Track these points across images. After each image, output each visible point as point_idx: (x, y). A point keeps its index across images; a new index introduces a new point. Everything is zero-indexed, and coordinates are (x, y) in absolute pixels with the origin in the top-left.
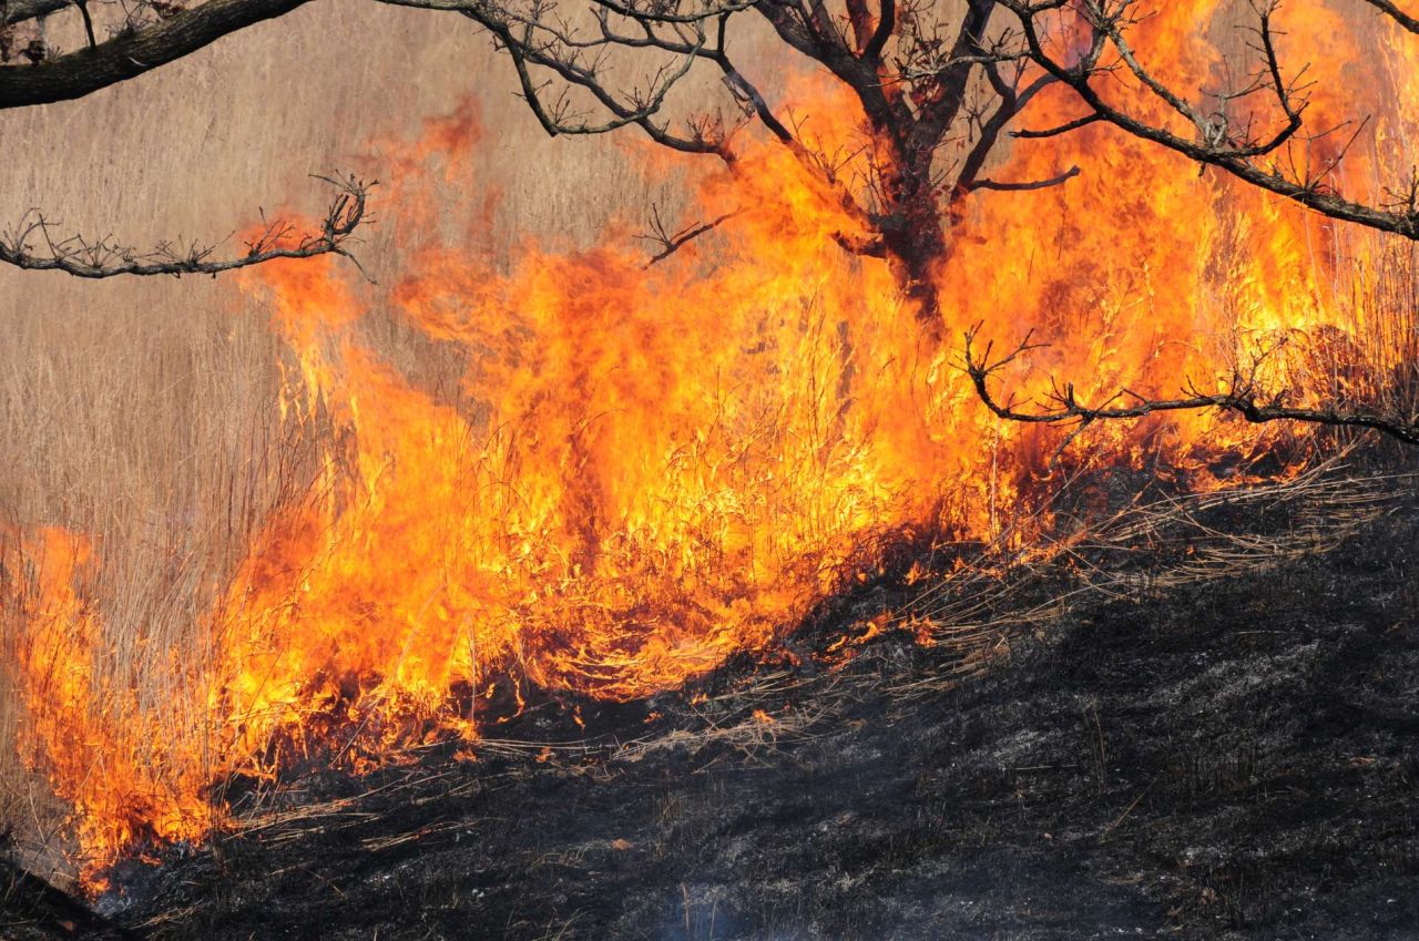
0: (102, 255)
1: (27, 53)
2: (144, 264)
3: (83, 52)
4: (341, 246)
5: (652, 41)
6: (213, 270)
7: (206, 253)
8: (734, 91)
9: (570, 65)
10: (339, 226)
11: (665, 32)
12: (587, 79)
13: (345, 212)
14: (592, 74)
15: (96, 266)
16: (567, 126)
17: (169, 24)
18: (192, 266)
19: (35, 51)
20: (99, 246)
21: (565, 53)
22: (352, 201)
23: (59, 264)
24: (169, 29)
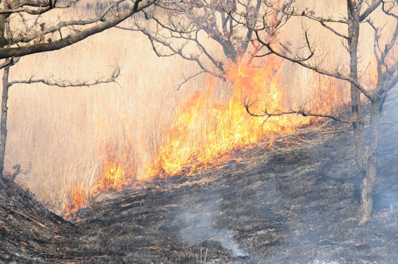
0: (65, 82)
1: (48, 40)
2: (73, 84)
3: (60, 40)
4: (115, 80)
5: (182, 37)
6: (88, 85)
7: (87, 82)
8: (199, 48)
9: (165, 42)
10: (115, 76)
11: (185, 35)
12: (168, 45)
13: (116, 73)
14: (169, 44)
15: (64, 85)
16: (162, 55)
17: (77, 34)
18: (84, 85)
19: (50, 40)
20: (64, 81)
21: (164, 39)
22: (117, 71)
23: (56, 84)
24: (78, 35)
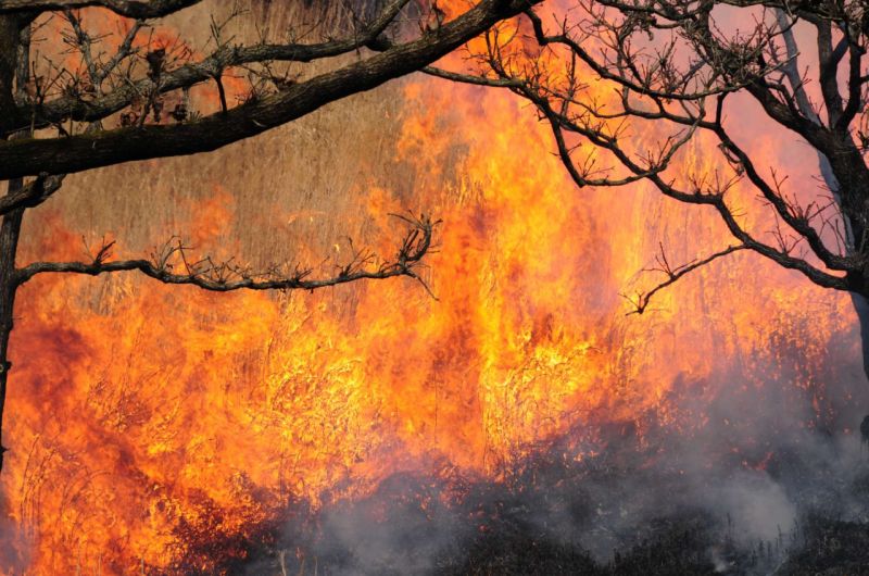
0: (227, 272)
1: (173, 114)
2: (257, 280)
3: (217, 114)
4: (412, 270)
5: (664, 114)
6: (311, 287)
7: (306, 273)
8: (728, 155)
9: (598, 133)
10: (411, 255)
11: (674, 108)
12: (611, 144)
13: (415, 243)
14: (614, 140)
15: (221, 282)
16: (592, 179)
17: (284, 94)
18: (295, 283)
19: (180, 113)
20: (224, 266)
21: (594, 122)
22: (421, 235)
23: (193, 280)
24: (285, 98)
